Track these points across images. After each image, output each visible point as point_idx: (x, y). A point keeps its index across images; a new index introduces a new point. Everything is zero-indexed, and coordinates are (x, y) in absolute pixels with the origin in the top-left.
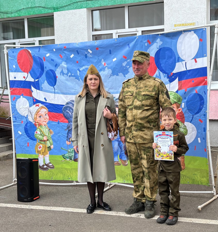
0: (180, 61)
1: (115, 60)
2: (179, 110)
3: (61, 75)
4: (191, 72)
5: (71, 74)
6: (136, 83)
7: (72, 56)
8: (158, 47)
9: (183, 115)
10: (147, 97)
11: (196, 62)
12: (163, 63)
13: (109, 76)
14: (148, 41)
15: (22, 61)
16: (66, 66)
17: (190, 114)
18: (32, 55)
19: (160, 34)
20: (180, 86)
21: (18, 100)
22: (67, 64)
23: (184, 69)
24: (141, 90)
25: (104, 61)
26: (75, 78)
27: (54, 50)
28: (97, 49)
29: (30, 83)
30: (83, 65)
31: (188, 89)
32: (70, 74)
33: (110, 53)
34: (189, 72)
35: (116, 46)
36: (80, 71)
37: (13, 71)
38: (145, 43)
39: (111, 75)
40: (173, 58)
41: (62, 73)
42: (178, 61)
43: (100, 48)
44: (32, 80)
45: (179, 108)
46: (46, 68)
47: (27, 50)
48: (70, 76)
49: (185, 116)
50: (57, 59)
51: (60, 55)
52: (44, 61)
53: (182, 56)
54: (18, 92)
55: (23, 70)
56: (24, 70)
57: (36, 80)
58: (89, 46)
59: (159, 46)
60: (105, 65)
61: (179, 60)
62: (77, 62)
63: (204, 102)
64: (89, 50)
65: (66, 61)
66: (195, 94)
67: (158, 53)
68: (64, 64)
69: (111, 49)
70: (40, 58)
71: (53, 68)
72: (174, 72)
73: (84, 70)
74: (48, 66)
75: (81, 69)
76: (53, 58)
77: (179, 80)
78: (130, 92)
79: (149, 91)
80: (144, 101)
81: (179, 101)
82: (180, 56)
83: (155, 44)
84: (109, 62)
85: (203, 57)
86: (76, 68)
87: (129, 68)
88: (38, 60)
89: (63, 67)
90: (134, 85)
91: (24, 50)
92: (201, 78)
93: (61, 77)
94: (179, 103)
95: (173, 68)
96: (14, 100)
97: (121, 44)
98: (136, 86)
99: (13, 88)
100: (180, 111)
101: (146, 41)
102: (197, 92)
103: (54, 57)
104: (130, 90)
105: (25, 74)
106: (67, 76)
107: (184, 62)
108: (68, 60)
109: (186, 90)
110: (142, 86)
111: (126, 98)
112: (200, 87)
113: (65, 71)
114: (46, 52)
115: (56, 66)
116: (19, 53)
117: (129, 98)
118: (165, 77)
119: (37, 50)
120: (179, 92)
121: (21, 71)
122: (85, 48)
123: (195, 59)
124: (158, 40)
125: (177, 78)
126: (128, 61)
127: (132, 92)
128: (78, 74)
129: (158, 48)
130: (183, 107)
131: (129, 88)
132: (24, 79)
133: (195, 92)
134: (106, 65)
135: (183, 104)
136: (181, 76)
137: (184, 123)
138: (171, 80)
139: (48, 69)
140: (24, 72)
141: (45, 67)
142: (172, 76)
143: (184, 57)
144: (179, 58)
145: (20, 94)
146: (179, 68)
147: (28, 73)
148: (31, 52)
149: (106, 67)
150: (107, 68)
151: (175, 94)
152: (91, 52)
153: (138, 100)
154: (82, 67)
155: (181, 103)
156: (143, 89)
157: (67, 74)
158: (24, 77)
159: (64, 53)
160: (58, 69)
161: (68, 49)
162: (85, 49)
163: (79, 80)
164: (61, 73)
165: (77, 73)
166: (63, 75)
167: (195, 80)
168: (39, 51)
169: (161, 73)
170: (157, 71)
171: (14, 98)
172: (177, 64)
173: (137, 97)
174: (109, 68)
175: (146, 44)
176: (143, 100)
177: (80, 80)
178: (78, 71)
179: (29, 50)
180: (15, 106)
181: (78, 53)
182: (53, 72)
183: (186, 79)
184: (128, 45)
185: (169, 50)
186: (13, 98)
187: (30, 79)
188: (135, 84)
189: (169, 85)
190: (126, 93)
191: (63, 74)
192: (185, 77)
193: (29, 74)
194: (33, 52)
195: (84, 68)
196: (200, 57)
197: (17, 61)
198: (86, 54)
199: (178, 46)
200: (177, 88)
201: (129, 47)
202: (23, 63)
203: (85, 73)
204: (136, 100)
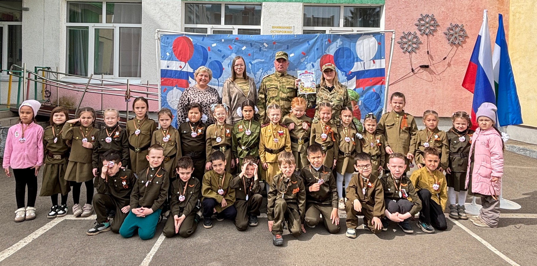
1: (292, 55)
2: (356, 107)
3: (228, 67)
4: (368, 73)
6: (278, 78)
7: (244, 48)
9: (360, 112)
11: (374, 63)
12: (341, 61)
14: (329, 40)
15: (179, 49)
17: (366, 111)
18: (193, 44)
19: (342, 35)
20: (357, 84)
21: (171, 92)
23: (361, 69)
27: (223, 40)
28: (274, 43)
29: (187, 73)
30: (256, 59)
31: (366, 88)
33: (288, 49)
34: (366, 72)
35: (295, 42)
36: (252, 64)
37: (167, 59)
38: (326, 41)
40: (352, 58)
42: (357, 61)
43: (277, 42)
44: (191, 70)
46: (210, 58)
47: (187, 37)
50: (225, 50)
51: (230, 46)
53: (361, 56)
54: (171, 82)
55: (180, 58)
56: (182, 58)
58: (266, 40)
59: (339, 46)
61: (358, 60)
62: (249, 55)
63: (380, 100)
64: (265, 44)
66: (373, 93)
67: (337, 52)
69: (289, 45)
70: (203, 47)
71: (220, 60)
72: (352, 70)
73: (256, 63)
74: (213, 57)
75: (253, 63)
76: (219, 49)
77: (357, 79)
78: (274, 85)
79: (292, 85)
81: (356, 99)
82: (359, 56)
83: (335, 43)
85: (381, 59)
87: (307, 64)
88: (201, 49)
91: (182, 37)
92: (379, 78)
93: (228, 69)
94: (356, 100)
95: (352, 67)
96: (165, 91)
97: (301, 41)
98: (279, 81)
99: (164, 78)
100: (357, 108)
101: (327, 40)
102: (374, 91)
103: (221, 47)
105: (183, 64)
107: (362, 63)
108: (238, 52)
109: (364, 88)
110: (284, 81)
111: (270, 91)
112: (377, 86)
114: (212, 42)
115: (224, 57)
116: (175, 41)
117: (274, 90)
118: (343, 75)
119: (201, 38)
121: (176, 59)
122: (260, 41)
123: (374, 60)
124: (339, 41)
125: (355, 77)
126: (306, 57)
127: (276, 85)
128: (250, 67)
129: (337, 47)
130: (360, 104)
131: (272, 82)
132: (179, 69)
133: (372, 91)
136: (359, 75)
137: (360, 120)
138: (349, 78)
139: (212, 60)
140: (181, 61)
141: (209, 58)
142: (350, 74)
143: (363, 57)
144: (357, 58)
145: (172, 85)
146: (357, 67)
147: (185, 63)
148: (192, 40)
151: (352, 92)
152: (267, 46)
154: (254, 60)
155: (358, 101)
158: (181, 67)
159: (235, 44)
160: (225, 61)
161: (240, 40)
162: (260, 43)
163: (250, 74)
164: (228, 65)
167: (372, 81)
168: (203, 40)
171: (165, 89)
172: (355, 63)
173: (282, 90)
175: (326, 43)
177: (252, 73)
178: (250, 64)
179: (190, 38)
180: (166, 98)
181: (252, 46)
182: (220, 64)
183: (364, 78)
184: (308, 42)
185: (349, 50)
186: (163, 90)
187: (188, 69)
189: (347, 83)
190: (270, 86)
192: (363, 77)
193: (187, 64)
194: (195, 41)
195: (256, 61)
196: (378, 59)
197: (173, 48)
198: (261, 48)
199: (358, 47)
200: (354, 86)
201: (309, 45)
202: (180, 51)
203: (258, 66)
204: (281, 92)
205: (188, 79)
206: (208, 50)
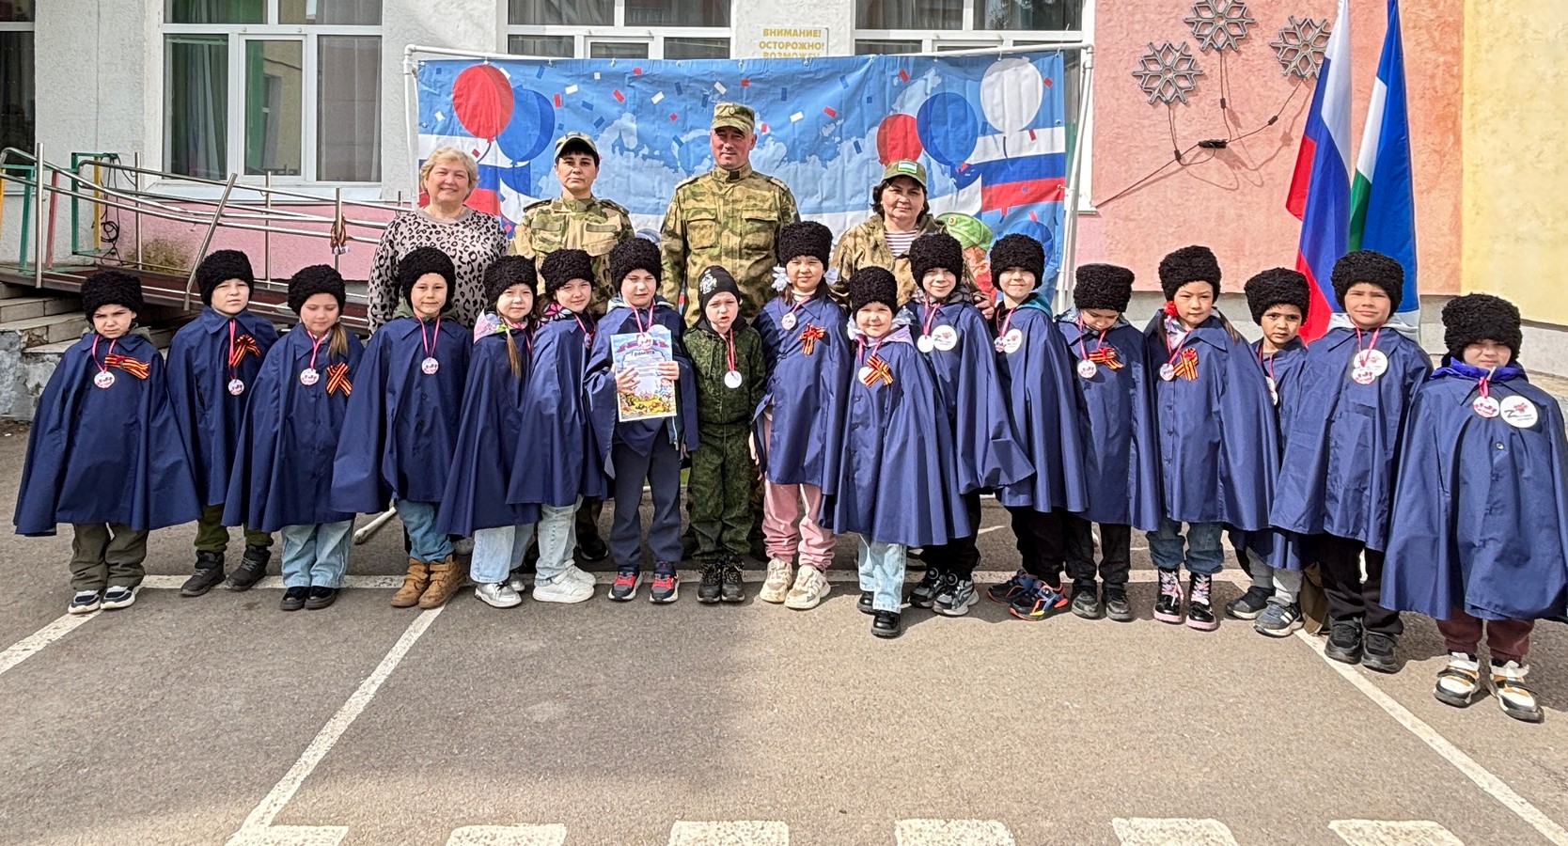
0: (988, 132)
1: (797, 117)
2: (981, 267)
3: (614, 152)
4: (1017, 166)
5: (652, 149)
7: (658, 98)
8: (929, 92)
11: (1033, 137)
12: (938, 132)
13: (777, 164)
14: (902, 73)
15: (471, 102)
16: (634, 126)
18: (513, 86)
19: (938, 58)
20: (986, 200)
22: (638, 120)
23: (996, 156)
25: (761, 119)
26: (662, 162)
27: (597, 76)
28: (745, 83)
29: (496, 172)
30: (692, 128)
31: (1011, 210)
32: (646, 151)
33: (784, 98)
34: (1012, 165)
35: (804, 80)
36: (680, 144)
37: (436, 130)
38: (893, 77)
39: (782, 160)
40: (970, 123)
41: (620, 147)
42: (984, 133)
43: (752, 80)
44: (505, 163)
45: (983, 262)
47: (492, 68)
48: (644, 157)
50: (604, 104)
51: (617, 94)
52: (554, 108)
53: (996, 120)
55: (475, 128)
56: (479, 127)
57: (520, 164)
58: (719, 74)
59: (932, 88)
60: (764, 130)
61: (986, 129)
62: (674, 117)
64: (718, 86)
65: (634, 112)
66: (1030, 223)
67: (926, 109)
68: (628, 122)
69: (789, 87)
70: (539, 96)
72: (972, 160)
73: (693, 140)
74: (568, 123)
75: (683, 140)
76: (587, 99)
77: (984, 184)
81: (982, 241)
82: (989, 120)
83: (920, 83)
84: (776, 122)
85: (1052, 126)
86: (668, 135)
87: (841, 142)
88: (535, 102)
89: (621, 131)
91: (480, 67)
92: (1048, 182)
93: (614, 158)
94: (982, 245)
95: (968, 153)
97: (822, 75)
100: (985, 269)
101: (897, 72)
102: (1034, 217)
103: (591, 96)
105: (482, 144)
106: (636, 155)
107: (999, 138)
108: (641, 110)
109: (1005, 211)
110: (738, 194)
112: (1043, 205)
113: (632, 142)
114: (565, 81)
115: (600, 124)
116: (462, 76)
118: (943, 173)
119: (536, 70)
120: (984, 215)
121: (467, 132)
122: (704, 78)
123: (1031, 129)
124: (931, 74)
125: (980, 179)
126: (839, 123)
128: (676, 153)
129: (926, 94)
133: (1029, 218)
134: (768, 131)
136: (989, 172)
138: (962, 184)
140: (477, 135)
141: (556, 126)
142: (965, 172)
143: (1000, 122)
144: (985, 124)
146: (985, 151)
147: (489, 142)
148: (508, 76)
149: (769, 135)
150: (770, 138)
151: (972, 223)
152: (723, 90)
154: (685, 131)
157: (636, 152)
158: (476, 153)
159: (633, 87)
160: (605, 135)
161: (646, 75)
162: (703, 81)
163: (676, 171)
164: (614, 146)
165: (669, 148)
166: (622, 154)
167: (1027, 188)
168: (539, 76)
169: (932, 160)
170: (922, 155)
172: (980, 140)
174: (777, 140)
175: (895, 82)
177: (680, 169)
178: (674, 144)
179: (502, 70)
181: (679, 91)
183: (1005, 181)
184: (842, 78)
185: (960, 100)
187: (497, 158)
189: (955, 197)
191: (623, 149)
192: (1001, 178)
193: (494, 143)
194: (515, 77)
195: (692, 135)
196: (1044, 127)
197: (454, 99)
198: (706, 96)
199: (986, 93)
200: (977, 206)
201: (846, 86)
202: (475, 107)
203: (698, 149)
204: (726, 232)
205: (497, 188)
206: (554, 104)
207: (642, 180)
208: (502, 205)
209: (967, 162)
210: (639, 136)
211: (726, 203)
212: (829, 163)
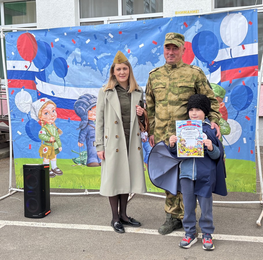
0: (223, 47)
1: (141, 46)
2: (221, 105)
3: (73, 64)
4: (237, 61)
5: (87, 62)
6: (168, 73)
7: (88, 41)
8: (197, 31)
9: (226, 110)
10: (185, 89)
11: (244, 48)
12: (202, 49)
13: (134, 66)
14: (185, 24)
15: (23, 47)
16: (79, 53)
17: (234, 109)
18: (37, 40)
19: (200, 15)
20: (222, 77)
21: (18, 94)
22: (81, 51)
23: (228, 57)
24: (176, 81)
25: (128, 47)
26: (91, 67)
27: (65, 34)
28: (120, 33)
29: (34, 73)
30: (102, 53)
31: (234, 81)
32: (84, 63)
33: (136, 38)
34: (234, 61)
35: (144, 30)
36: (97, 59)
37: (12, 59)
38: (181, 25)
39: (136, 64)
40: (215, 43)
41: (75, 61)
42: (222, 48)
43: (124, 31)
44: (37, 70)
45: (222, 103)
46: (54, 55)
47: (30, 33)
48: (84, 65)
49: (228, 112)
50: (68, 45)
51: (73, 40)
52: (51, 48)
53: (227, 41)
54: (18, 84)
55: (25, 57)
56: (26, 57)
57: (42, 70)
58: (110, 30)
59: (198, 30)
60: (129, 52)
61: (223, 46)
62: (94, 49)
63: (252, 96)
64: (110, 35)
65: (80, 48)
66: (242, 86)
67: (196, 38)
68: (77, 51)
69: (138, 33)
70: (46, 43)
71: (63, 56)
72: (216, 60)
73: (102, 58)
74: (56, 53)
76: (63, 44)
77: (222, 70)
78: (161, 83)
79: (187, 82)
80: (181, 95)
81: (222, 95)
82: (224, 41)
83: (193, 27)
84: (133, 48)
85: (253, 43)
86: (92, 56)
87: (160, 55)
88: (44, 46)
89: (76, 55)
90: (165, 76)
91: (25, 34)
92: (250, 68)
93: (73, 67)
94: (222, 97)
95: (215, 56)
96: (13, 94)
97: (151, 27)
98: (169, 77)
99: (12, 80)
100: (223, 106)
101: (182, 23)
102: (244, 84)
103: (64, 43)
104: (160, 81)
105: (28, 63)
106: (81, 65)
107: (228, 49)
108: (82, 46)
109: (231, 82)
110: (176, 75)
111: (156, 92)
112: (248, 78)
113: (79, 60)
114: (54, 37)
115: (68, 53)
116: (20, 38)
117: (160, 91)
118: (204, 66)
119: (43, 34)
120: (222, 83)
121: (22, 59)
122: (104, 32)
123: (243, 45)
124: (197, 23)
125: (220, 68)
126: (159, 47)
127: (164, 84)
128: (95, 63)
129: (196, 32)
130: (226, 101)
131: (160, 79)
132: (25, 69)
133: (242, 84)
134: (131, 52)
135: (226, 98)
136: (224, 64)
137: (226, 120)
138: (212, 70)
139: (56, 57)
140: (26, 60)
141: (52, 55)
142: (213, 65)
143: (229, 42)
144: (222, 43)
145: (20, 87)
146: (222, 55)
147: (31, 62)
148: (35, 36)
149: (131, 54)
150: (131, 55)
151: (216, 87)
152: (112, 36)
153: (173, 93)
154: (99, 54)
155: (224, 97)
156: (178, 79)
157: (81, 63)
158: (26, 67)
159: (78, 37)
161: (81, 33)
162: (105, 34)
163: (96, 70)
164: (73, 62)
165: (93, 61)
166: (76, 65)
167: (242, 70)
168: (45, 35)
169: (199, 61)
170: (194, 59)
171: (13, 91)
172: (220, 51)
173: (172, 90)
174: (134, 56)
175: (182, 27)
176: (180, 93)
177: (98, 70)
178: (95, 59)
179: (33, 34)
180: (14, 100)
181: (96, 38)
182: (64, 61)
183: (231, 69)
184: (160, 28)
185: (211, 34)
186: (11, 92)
187: (34, 68)
188: (166, 74)
189: (209, 76)
190: (156, 85)
191: (76, 63)
192: (230, 67)
193: (32, 63)
194: (38, 37)
195: (102, 55)
196: (249, 43)
197: (17, 47)
198: (106, 40)
199: (222, 29)
200: (219, 79)
201: (161, 31)
202: (25, 49)
203: (104, 61)
204: (170, 93)
205: (35, 80)
206: (51, 46)
207: (84, 74)
208: (37, 86)
209: (214, 61)
210: (82, 57)
211: (170, 79)
212: (155, 64)
